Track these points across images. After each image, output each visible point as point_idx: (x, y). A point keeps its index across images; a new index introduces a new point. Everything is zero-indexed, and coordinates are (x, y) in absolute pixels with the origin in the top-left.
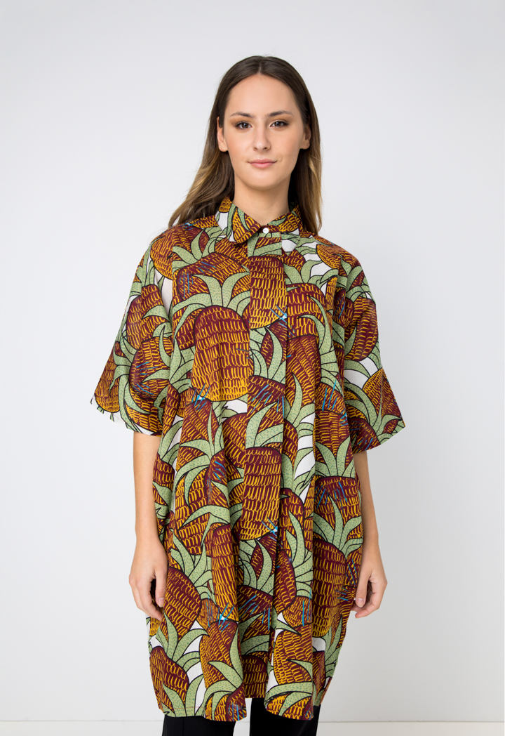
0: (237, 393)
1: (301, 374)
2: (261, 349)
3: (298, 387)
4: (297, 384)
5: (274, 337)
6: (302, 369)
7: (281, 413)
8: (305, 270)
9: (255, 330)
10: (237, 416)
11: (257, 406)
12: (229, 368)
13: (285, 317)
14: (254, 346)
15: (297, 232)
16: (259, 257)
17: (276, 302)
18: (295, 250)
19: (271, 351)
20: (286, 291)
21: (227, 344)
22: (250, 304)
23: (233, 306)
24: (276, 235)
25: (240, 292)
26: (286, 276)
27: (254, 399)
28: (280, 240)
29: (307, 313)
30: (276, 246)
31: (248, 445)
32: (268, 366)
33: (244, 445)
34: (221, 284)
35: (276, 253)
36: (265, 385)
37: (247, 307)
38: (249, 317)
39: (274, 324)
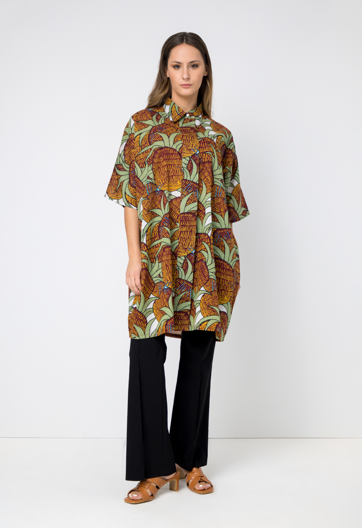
0: (176, 188)
1: (206, 179)
2: (187, 167)
3: (204, 186)
4: (204, 184)
5: (193, 162)
6: (206, 177)
7: (196, 197)
8: (206, 133)
9: (185, 158)
10: (176, 198)
11: (185, 194)
12: (172, 176)
13: (198, 152)
14: (184, 165)
15: (200, 116)
16: (185, 127)
17: (194, 145)
18: (200, 125)
19: (192, 168)
20: (198, 141)
21: (171, 165)
22: (182, 146)
23: (174, 147)
24: (193, 117)
25: (178, 141)
26: (197, 136)
27: (184, 190)
28: (194, 120)
29: (208, 151)
30: (192, 123)
31: (181, 212)
32: (190, 175)
33: (179, 212)
34: (169, 137)
35: (192, 126)
36: (189, 183)
37: (181, 148)
38: (182, 152)
39: (193, 156)
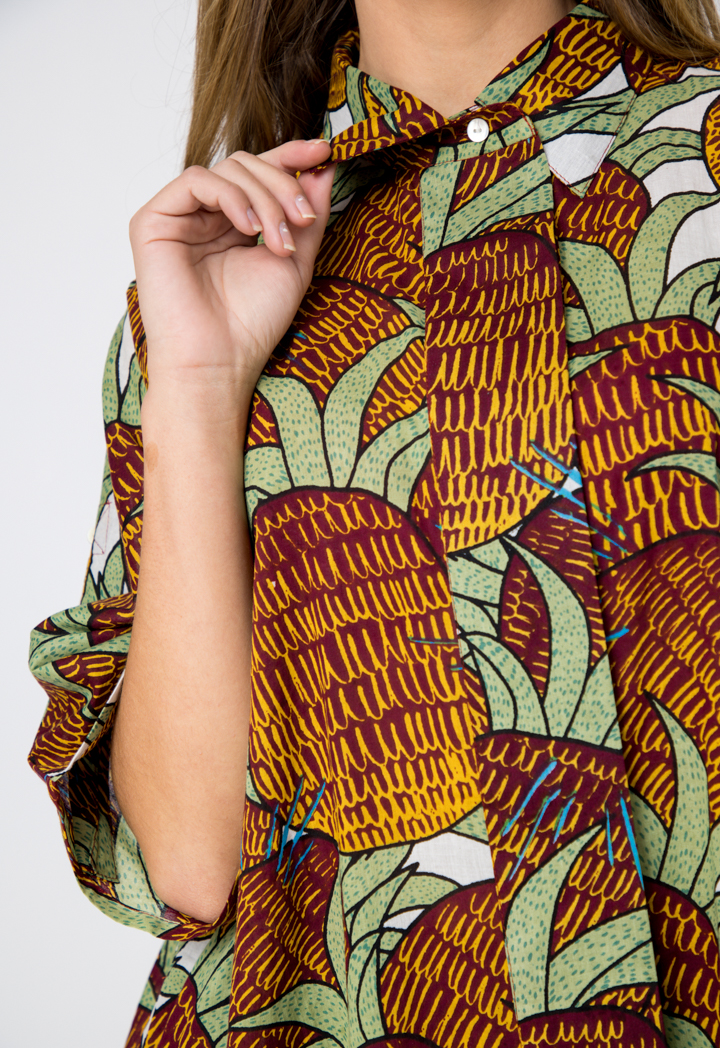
0: (444, 807)
1: (686, 693)
2: (500, 627)
3: (683, 746)
4: (677, 734)
5: (541, 571)
6: (685, 673)
7: (628, 865)
9: (466, 554)
10: (462, 896)
11: (528, 851)
12: (395, 715)
13: (572, 485)
14: (470, 618)
15: (616, 80)
16: (465, 245)
17: (529, 431)
18: (608, 163)
19: (541, 627)
21: (372, 627)
22: (434, 457)
23: (369, 479)
24: (520, 131)
25: (395, 416)
27: (511, 826)
29: (662, 451)
30: (529, 175)
31: (527, 1007)
32: (542, 690)
33: (509, 1004)
34: (320, 398)
35: (529, 206)
36: (543, 762)
37: (424, 474)
38: (437, 509)
39: (536, 521)
